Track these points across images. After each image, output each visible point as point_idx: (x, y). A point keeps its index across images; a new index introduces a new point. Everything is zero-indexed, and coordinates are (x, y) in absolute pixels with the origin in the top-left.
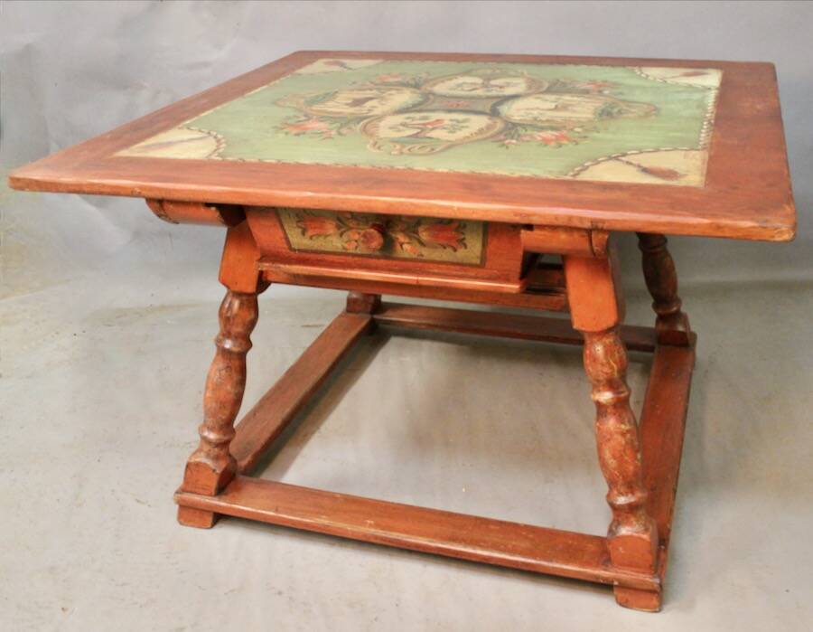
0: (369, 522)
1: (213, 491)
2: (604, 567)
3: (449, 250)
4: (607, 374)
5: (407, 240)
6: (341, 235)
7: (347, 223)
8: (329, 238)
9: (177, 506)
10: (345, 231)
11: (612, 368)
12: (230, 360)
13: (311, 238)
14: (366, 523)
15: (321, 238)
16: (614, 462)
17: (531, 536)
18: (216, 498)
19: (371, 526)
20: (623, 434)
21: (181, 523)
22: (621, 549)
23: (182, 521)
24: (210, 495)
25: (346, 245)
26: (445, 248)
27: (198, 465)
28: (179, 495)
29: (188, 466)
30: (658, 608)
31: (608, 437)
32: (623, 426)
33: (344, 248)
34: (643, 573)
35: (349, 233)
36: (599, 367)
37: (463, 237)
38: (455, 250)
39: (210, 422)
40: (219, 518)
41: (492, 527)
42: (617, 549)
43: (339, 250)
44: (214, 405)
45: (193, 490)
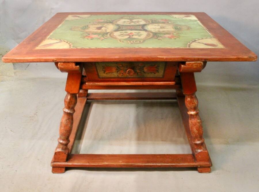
0: (120, 161)
1: (65, 160)
2: (195, 162)
3: (153, 74)
4: (194, 106)
5: (140, 72)
6: (117, 72)
7: (120, 68)
8: (113, 73)
9: (51, 168)
11: (195, 104)
12: (70, 116)
13: (107, 74)
15: (110, 74)
16: (197, 131)
17: (170, 157)
18: (67, 163)
19: (121, 162)
20: (199, 123)
21: (53, 173)
22: (199, 156)
23: (54, 172)
24: (64, 162)
25: (119, 75)
27: (59, 152)
28: (53, 164)
29: (56, 153)
30: (210, 172)
31: (195, 124)
32: (199, 121)
33: (118, 76)
34: (206, 162)
35: (120, 71)
37: (158, 69)
38: (155, 73)
39: (63, 137)
40: (67, 169)
41: (158, 156)
42: (199, 157)
43: (117, 77)
44: (65, 132)
45: (58, 161)
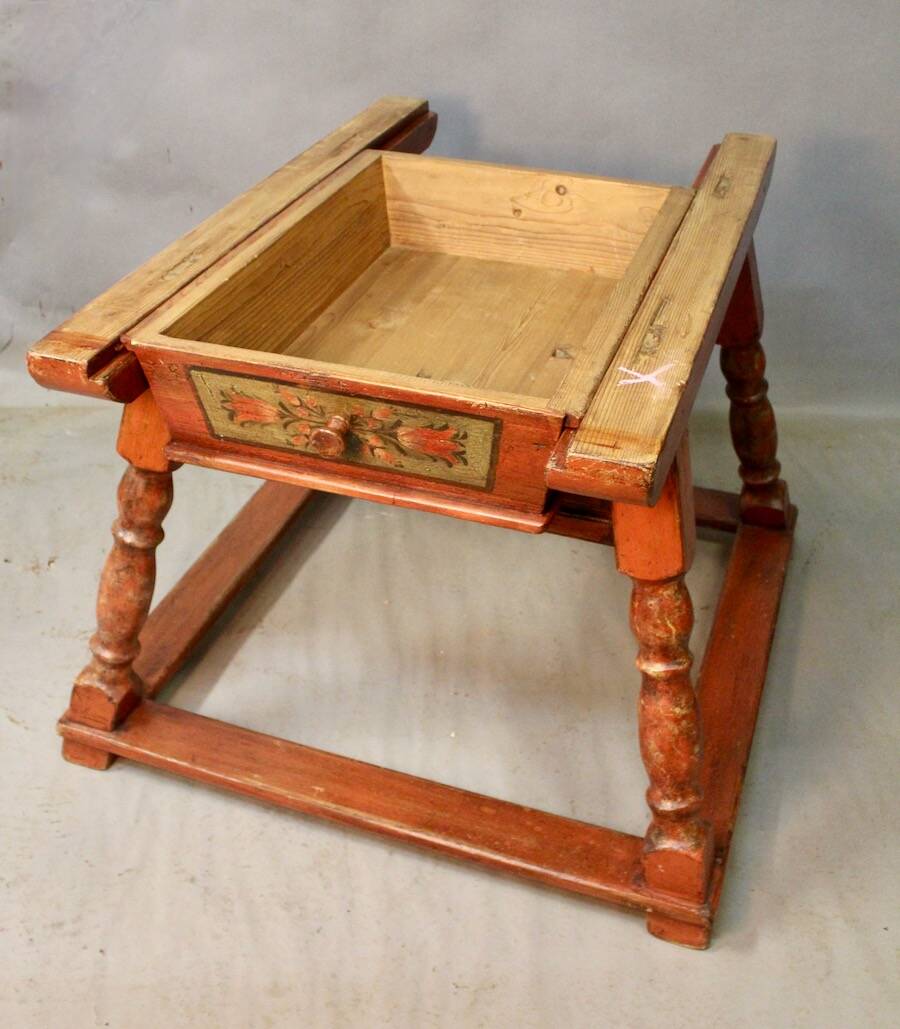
0: (317, 788)
1: (109, 724)
2: (634, 887)
3: (441, 464)
4: (659, 638)
5: (380, 444)
6: (285, 426)
7: (294, 413)
8: (268, 428)
9: (60, 740)
10: (290, 422)
11: (669, 631)
12: (132, 557)
13: (242, 424)
14: (314, 790)
15: (257, 427)
16: (661, 756)
17: (538, 829)
18: (112, 735)
19: (320, 795)
20: (677, 721)
21: (66, 759)
22: (660, 866)
23: (68, 757)
24: (105, 730)
25: (292, 440)
26: (435, 461)
27: (88, 689)
28: (64, 726)
29: (76, 689)
30: (706, 945)
31: (656, 722)
32: (678, 710)
33: (289, 443)
34: (689, 900)
35: (297, 424)
36: (651, 629)
37: (462, 449)
38: (450, 466)
39: (105, 636)
40: (114, 759)
41: (486, 810)
42: (656, 867)
43: (282, 446)
44: (110, 615)
45: (83, 720)
